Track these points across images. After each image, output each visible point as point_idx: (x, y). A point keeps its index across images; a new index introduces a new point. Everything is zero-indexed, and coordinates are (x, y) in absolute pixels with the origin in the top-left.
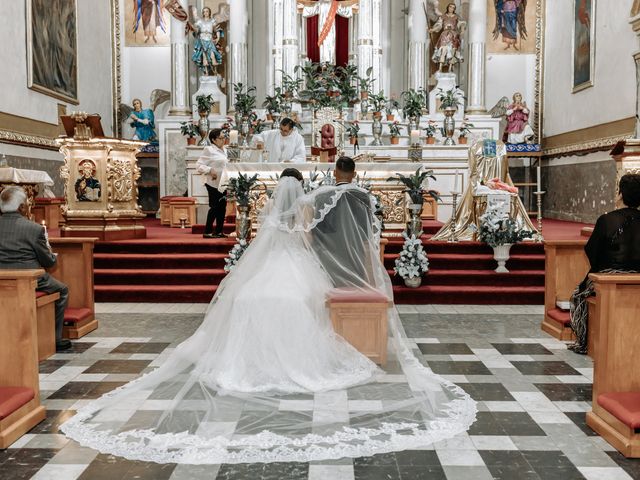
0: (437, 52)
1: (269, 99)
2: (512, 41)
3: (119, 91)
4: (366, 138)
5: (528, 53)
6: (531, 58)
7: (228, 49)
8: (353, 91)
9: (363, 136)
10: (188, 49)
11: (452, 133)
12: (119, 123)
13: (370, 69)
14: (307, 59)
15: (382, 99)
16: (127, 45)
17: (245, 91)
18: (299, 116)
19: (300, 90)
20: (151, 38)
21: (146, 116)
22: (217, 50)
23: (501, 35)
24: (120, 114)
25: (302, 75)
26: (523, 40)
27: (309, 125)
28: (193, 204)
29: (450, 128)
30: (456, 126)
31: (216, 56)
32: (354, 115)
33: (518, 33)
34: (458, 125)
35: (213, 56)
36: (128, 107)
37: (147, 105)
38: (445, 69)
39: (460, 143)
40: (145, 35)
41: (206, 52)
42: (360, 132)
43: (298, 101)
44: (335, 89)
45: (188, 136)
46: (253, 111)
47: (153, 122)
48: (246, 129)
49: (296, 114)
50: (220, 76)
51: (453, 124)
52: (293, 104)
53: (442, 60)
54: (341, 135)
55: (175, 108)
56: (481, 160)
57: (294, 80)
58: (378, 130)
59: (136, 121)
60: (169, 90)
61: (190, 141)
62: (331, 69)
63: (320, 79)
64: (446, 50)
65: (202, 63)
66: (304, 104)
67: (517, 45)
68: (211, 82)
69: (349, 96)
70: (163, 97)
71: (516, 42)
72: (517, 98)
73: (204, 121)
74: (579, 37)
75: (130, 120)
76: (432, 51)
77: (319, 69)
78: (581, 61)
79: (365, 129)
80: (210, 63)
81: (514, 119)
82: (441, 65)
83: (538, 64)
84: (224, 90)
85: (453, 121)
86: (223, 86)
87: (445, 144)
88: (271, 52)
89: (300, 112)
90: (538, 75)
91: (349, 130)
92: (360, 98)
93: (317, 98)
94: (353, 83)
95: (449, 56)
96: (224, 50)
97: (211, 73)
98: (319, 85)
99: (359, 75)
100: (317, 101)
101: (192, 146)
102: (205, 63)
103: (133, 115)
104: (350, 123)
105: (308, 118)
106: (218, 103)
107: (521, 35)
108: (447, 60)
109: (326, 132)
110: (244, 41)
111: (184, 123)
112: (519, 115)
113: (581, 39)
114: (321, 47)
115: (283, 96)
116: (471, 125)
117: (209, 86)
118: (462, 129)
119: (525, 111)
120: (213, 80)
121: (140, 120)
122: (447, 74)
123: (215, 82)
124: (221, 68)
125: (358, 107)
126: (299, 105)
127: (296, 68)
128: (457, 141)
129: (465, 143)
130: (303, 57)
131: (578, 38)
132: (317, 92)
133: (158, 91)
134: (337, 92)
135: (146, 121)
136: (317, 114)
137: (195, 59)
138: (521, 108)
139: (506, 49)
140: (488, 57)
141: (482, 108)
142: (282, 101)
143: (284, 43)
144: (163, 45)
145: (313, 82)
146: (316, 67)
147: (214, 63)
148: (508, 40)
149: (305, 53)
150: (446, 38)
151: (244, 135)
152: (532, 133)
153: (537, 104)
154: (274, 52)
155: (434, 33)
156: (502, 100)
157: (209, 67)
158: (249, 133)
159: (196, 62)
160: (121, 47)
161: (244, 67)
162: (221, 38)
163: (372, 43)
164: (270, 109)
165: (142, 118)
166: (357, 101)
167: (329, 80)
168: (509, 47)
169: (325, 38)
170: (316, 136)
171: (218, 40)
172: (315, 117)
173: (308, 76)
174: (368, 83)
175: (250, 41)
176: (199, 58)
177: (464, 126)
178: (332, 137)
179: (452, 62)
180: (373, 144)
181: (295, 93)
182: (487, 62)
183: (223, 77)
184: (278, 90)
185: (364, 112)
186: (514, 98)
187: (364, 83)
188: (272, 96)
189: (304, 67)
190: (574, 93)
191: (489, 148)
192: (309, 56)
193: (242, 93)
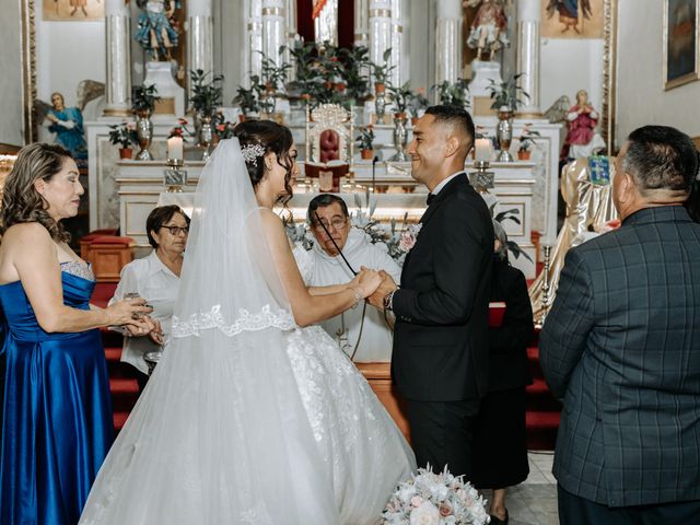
0: (475, 34)
1: (242, 92)
2: (572, 20)
3: (33, 82)
4: (383, 151)
5: (593, 37)
6: (597, 45)
7: (187, 26)
8: (365, 83)
9: (380, 147)
10: (130, 24)
11: (508, 144)
12: (34, 126)
13: (388, 53)
14: (297, 37)
15: (408, 93)
16: (46, 18)
17: (207, 81)
18: (286, 118)
19: (287, 81)
20: (79, 9)
21: (70, 115)
22: (171, 25)
23: (557, 13)
24: (35, 114)
25: (289, 58)
26: (586, 20)
27: (300, 131)
28: (127, 247)
29: (505, 136)
30: (514, 135)
31: (169, 35)
32: (365, 117)
33: (580, 11)
34: (518, 133)
35: (165, 34)
36: (45, 105)
37: (71, 102)
38: (486, 57)
39: (521, 158)
40: (71, 4)
41: (155, 29)
42: (375, 142)
43: (284, 97)
44: (338, 79)
45: (120, 146)
46: (219, 109)
47: (81, 125)
48: (208, 135)
49: (281, 116)
50: (174, 62)
51: (510, 131)
52: (278, 100)
53: (481, 44)
54: (348, 146)
55: (110, 106)
56: (585, 190)
57: (278, 65)
58: (401, 138)
59: (55, 123)
60: (103, 81)
61: (123, 154)
62: (331, 51)
63: (316, 66)
64: (486, 31)
65: (149, 44)
66: (292, 100)
67: (579, 27)
68: (162, 70)
69: (357, 91)
70: (94, 91)
71: (577, 22)
72: (582, 98)
73: (145, 124)
74: (676, 12)
75: (47, 123)
76: (465, 32)
77: (315, 51)
78: (680, 44)
79: (382, 137)
80: (161, 44)
81: (579, 126)
82: (480, 51)
83: (607, 52)
84: (181, 83)
85: (510, 128)
86: (181, 75)
87: (498, 160)
88: (246, 27)
89: (288, 111)
90: (607, 66)
91: (359, 138)
92: (373, 93)
93: (311, 92)
94: (363, 72)
95: (492, 38)
96: (181, 27)
97: (162, 58)
98: (314, 74)
99: (372, 60)
100: (312, 95)
101: (126, 161)
102: (155, 43)
103: (51, 115)
104: (361, 129)
105: (299, 121)
106: (172, 100)
107: (584, 13)
108: (488, 45)
109: (327, 142)
110: (208, 13)
111: (114, 127)
112: (584, 121)
113: (680, 15)
114: (317, 20)
115: (263, 87)
116: (537, 133)
117: (160, 77)
118: (522, 139)
119: (593, 115)
120: (166, 68)
121: (61, 123)
122: (487, 63)
123: (169, 70)
124: (177, 52)
125: (370, 106)
126: (287, 102)
127: (282, 49)
128: (515, 156)
129: (527, 158)
130: (292, 36)
131: (673, 13)
132: (312, 84)
133: (88, 83)
134: (340, 84)
135: (70, 124)
136: (314, 115)
137: (139, 39)
138: (588, 110)
139: (563, 31)
140: (543, 41)
141: (535, 110)
142: (261, 97)
143: (264, 12)
144: (96, 19)
145: (306, 70)
146: (309, 49)
147: (167, 43)
148: (566, 19)
149: (293, 30)
150: (487, 15)
151: (205, 144)
152: (603, 145)
153: (605, 107)
154: (250, 27)
155: (470, 7)
156: (561, 100)
157: (159, 50)
158: (212, 142)
159: (141, 42)
160: (36, 20)
161: (210, 49)
162: (176, 9)
163: (390, 15)
164: (244, 106)
165: (65, 119)
166: (369, 97)
167: (329, 67)
168: (567, 29)
169: (321, 8)
170: (311, 147)
171: (171, 12)
172: (311, 120)
173: (299, 61)
174: (385, 71)
175: (218, 15)
176: (145, 37)
177: (525, 135)
178: (336, 148)
179: (494, 47)
180: (395, 159)
181: (280, 85)
182: (543, 47)
183: (180, 63)
184: (255, 79)
185: (380, 114)
186: (578, 97)
187: (378, 72)
188: (247, 88)
189: (293, 49)
190: (667, 90)
191: (597, 169)
192: (300, 32)
193: (203, 84)
